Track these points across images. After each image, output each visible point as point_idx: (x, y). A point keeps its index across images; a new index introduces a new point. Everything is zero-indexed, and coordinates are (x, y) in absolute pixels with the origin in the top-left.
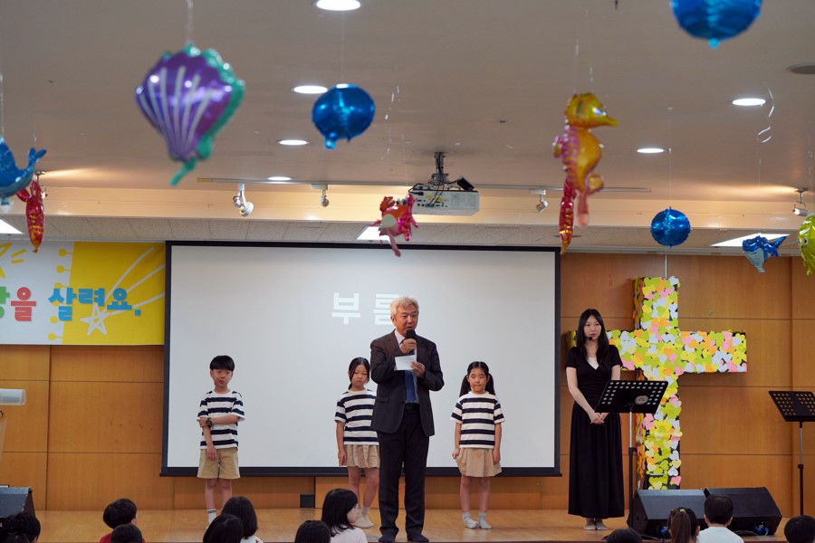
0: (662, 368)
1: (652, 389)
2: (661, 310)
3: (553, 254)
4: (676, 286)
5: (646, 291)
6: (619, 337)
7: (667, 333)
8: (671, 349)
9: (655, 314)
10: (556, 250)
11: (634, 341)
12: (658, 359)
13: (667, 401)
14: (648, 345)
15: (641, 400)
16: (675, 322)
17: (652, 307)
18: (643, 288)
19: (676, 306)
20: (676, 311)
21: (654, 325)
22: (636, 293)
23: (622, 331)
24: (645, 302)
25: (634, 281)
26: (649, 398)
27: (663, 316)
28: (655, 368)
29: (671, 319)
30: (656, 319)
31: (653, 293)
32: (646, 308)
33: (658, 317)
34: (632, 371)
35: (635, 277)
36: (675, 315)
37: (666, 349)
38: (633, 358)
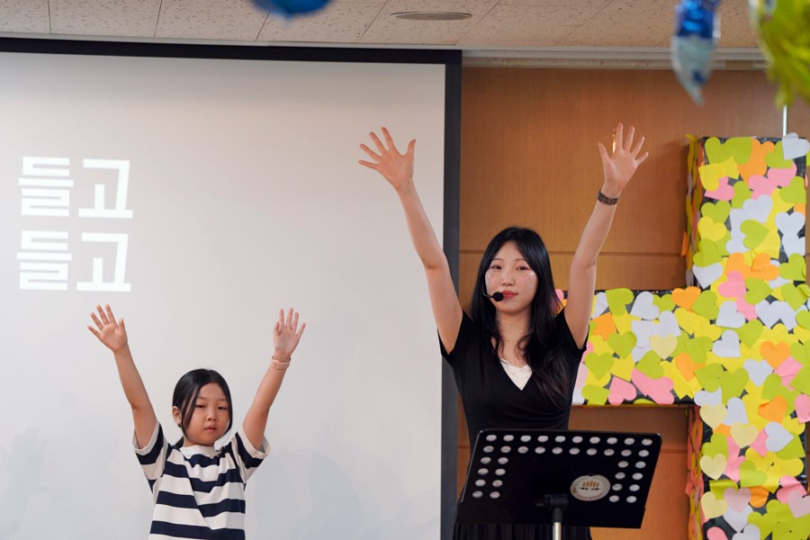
0: (755, 398)
1: (619, 458)
2: (754, 231)
3: (439, 71)
4: (800, 162)
5: (710, 177)
6: (629, 308)
7: (771, 299)
8: (782, 345)
9: (735, 244)
10: (449, 58)
11: (671, 322)
12: (743, 374)
13: (772, 496)
14: (713, 332)
15: (589, 488)
16: (797, 269)
17: (728, 224)
18: (703, 170)
19: (799, 220)
20: (801, 234)
21: (733, 275)
22: (691, 184)
23: (636, 293)
24: (707, 207)
25: (687, 148)
26: (613, 481)
27: (761, 249)
28: (734, 401)
29: (783, 258)
30: (739, 256)
31: (732, 182)
32: (708, 226)
33: (743, 250)
34: (665, 408)
35: (690, 138)
36: (796, 247)
37: (768, 347)
38: (671, 370)
